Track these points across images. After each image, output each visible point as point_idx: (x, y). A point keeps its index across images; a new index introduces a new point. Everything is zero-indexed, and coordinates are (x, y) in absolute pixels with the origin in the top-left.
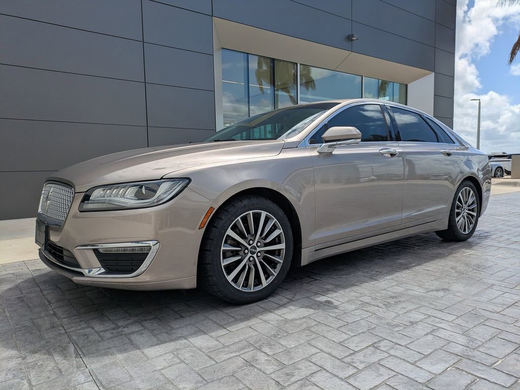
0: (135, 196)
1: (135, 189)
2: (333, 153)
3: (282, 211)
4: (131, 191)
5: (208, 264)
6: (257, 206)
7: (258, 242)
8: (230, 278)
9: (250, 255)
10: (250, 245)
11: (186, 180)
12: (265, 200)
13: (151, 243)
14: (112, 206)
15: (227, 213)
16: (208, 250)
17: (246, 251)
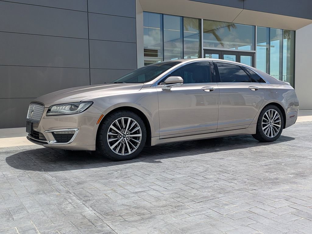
0: (70, 109)
1: (69, 106)
2: (171, 90)
3: (140, 118)
4: (68, 107)
5: (101, 140)
6: (126, 115)
7: (127, 132)
8: (112, 148)
9: (122, 138)
10: (123, 133)
11: (91, 103)
12: (130, 113)
13: (76, 129)
14: (60, 113)
15: (110, 118)
16: (101, 134)
17: (121, 136)
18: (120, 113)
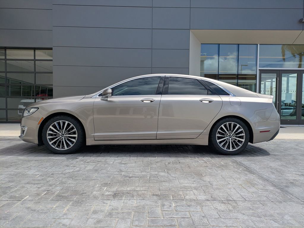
2: (108, 100)
7: (65, 132)
8: (50, 143)
10: (61, 133)
13: (26, 127)
18: (58, 117)
